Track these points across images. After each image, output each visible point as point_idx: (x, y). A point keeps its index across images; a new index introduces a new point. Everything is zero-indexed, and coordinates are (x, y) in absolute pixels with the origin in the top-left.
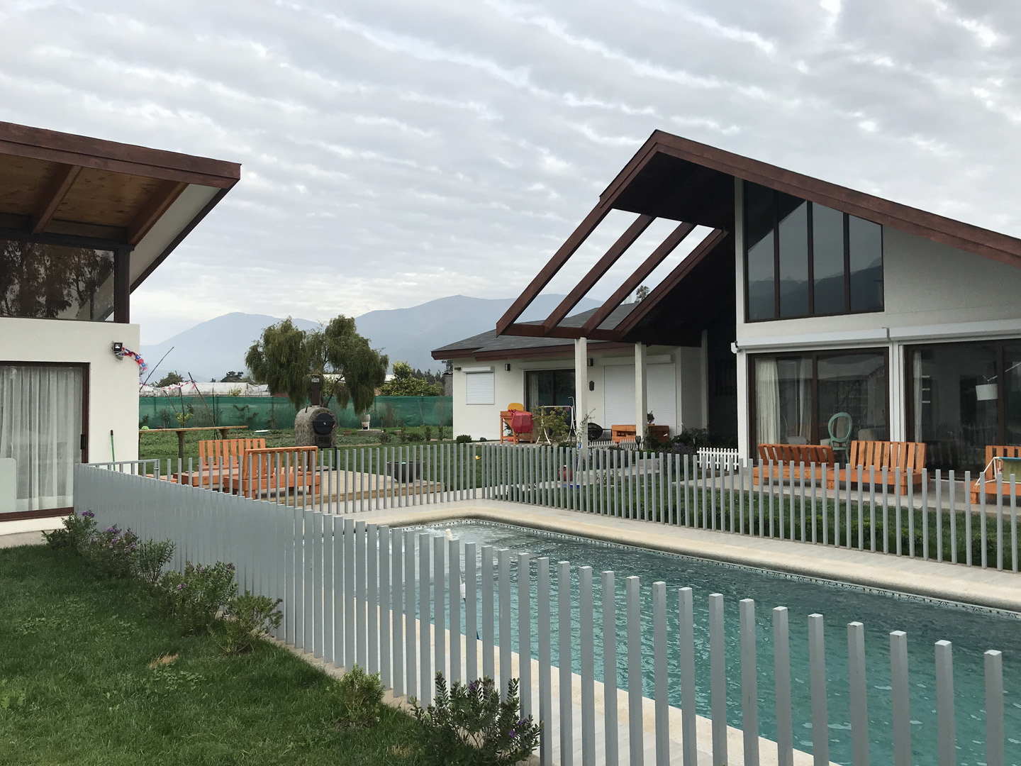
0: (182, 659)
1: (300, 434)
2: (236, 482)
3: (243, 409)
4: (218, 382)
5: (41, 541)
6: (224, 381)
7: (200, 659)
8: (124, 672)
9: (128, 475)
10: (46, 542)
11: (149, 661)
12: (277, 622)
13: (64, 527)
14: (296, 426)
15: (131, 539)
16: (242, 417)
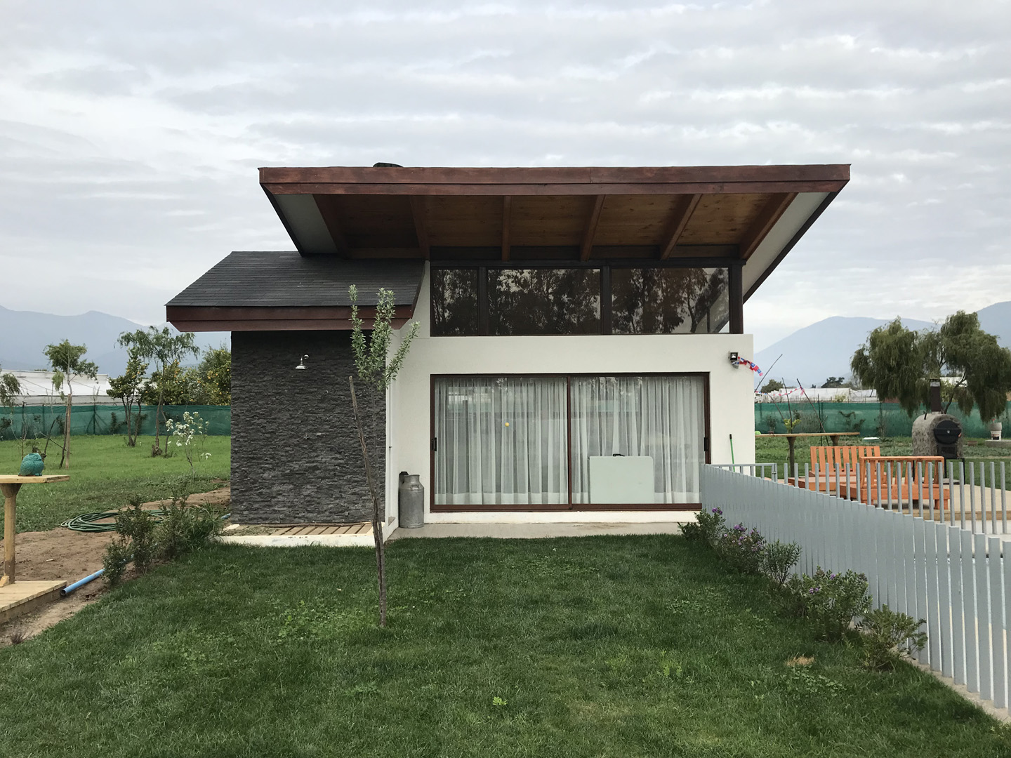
0: (818, 662)
1: (918, 443)
2: (853, 490)
3: (849, 416)
4: (818, 388)
5: (677, 531)
6: (825, 386)
7: (838, 667)
8: (763, 664)
9: (747, 476)
10: (681, 533)
11: (786, 658)
12: (921, 644)
13: (696, 521)
14: (914, 434)
15: (757, 538)
16: (848, 423)
